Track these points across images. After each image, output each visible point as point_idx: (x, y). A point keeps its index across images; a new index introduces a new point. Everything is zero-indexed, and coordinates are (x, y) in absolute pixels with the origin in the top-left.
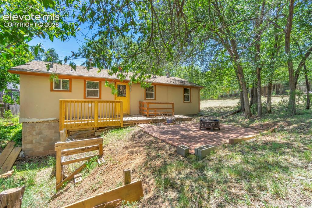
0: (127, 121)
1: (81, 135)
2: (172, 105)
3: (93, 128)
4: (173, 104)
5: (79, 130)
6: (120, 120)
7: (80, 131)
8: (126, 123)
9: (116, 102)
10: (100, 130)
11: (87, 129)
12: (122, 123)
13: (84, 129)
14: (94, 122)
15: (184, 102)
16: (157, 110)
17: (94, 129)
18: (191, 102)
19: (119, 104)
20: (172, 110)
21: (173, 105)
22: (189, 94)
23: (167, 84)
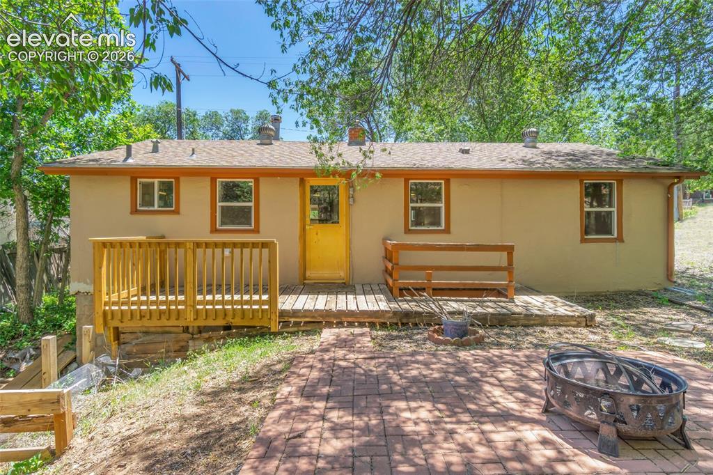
0: (295, 313)
1: (152, 346)
2: (505, 254)
3: (188, 327)
4: (509, 250)
5: (144, 329)
6: (267, 307)
7: (146, 333)
8: (291, 317)
9: (253, 243)
10: (206, 335)
11: (167, 329)
12: (275, 318)
13: (160, 330)
14: (183, 307)
15: (583, 241)
16: (435, 273)
17: (191, 330)
18: (620, 239)
19: (265, 251)
20: (505, 273)
21: (510, 255)
22: (611, 206)
23: (500, 170)
